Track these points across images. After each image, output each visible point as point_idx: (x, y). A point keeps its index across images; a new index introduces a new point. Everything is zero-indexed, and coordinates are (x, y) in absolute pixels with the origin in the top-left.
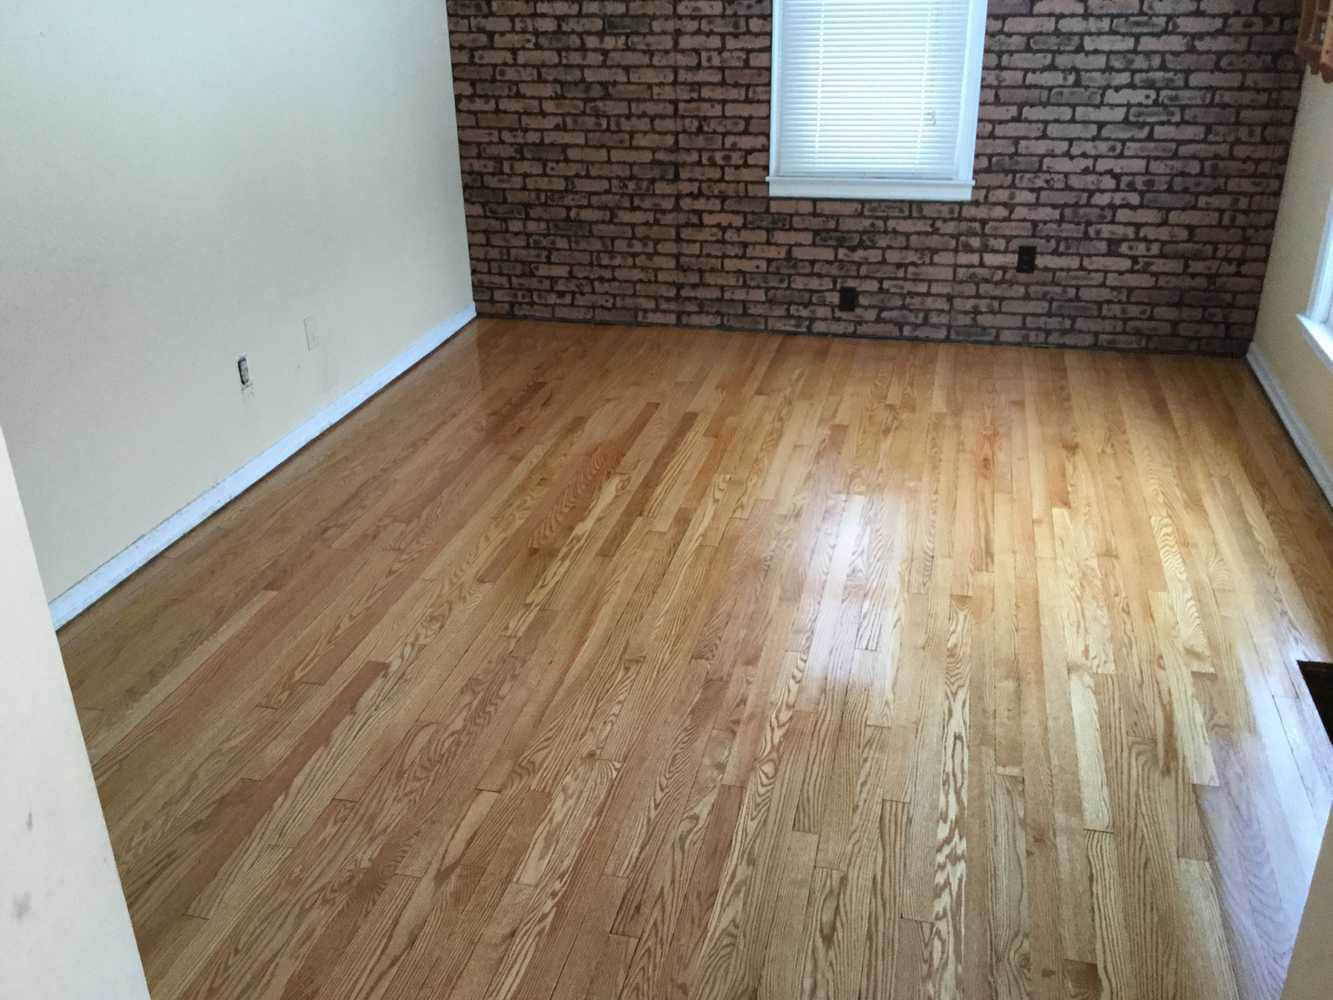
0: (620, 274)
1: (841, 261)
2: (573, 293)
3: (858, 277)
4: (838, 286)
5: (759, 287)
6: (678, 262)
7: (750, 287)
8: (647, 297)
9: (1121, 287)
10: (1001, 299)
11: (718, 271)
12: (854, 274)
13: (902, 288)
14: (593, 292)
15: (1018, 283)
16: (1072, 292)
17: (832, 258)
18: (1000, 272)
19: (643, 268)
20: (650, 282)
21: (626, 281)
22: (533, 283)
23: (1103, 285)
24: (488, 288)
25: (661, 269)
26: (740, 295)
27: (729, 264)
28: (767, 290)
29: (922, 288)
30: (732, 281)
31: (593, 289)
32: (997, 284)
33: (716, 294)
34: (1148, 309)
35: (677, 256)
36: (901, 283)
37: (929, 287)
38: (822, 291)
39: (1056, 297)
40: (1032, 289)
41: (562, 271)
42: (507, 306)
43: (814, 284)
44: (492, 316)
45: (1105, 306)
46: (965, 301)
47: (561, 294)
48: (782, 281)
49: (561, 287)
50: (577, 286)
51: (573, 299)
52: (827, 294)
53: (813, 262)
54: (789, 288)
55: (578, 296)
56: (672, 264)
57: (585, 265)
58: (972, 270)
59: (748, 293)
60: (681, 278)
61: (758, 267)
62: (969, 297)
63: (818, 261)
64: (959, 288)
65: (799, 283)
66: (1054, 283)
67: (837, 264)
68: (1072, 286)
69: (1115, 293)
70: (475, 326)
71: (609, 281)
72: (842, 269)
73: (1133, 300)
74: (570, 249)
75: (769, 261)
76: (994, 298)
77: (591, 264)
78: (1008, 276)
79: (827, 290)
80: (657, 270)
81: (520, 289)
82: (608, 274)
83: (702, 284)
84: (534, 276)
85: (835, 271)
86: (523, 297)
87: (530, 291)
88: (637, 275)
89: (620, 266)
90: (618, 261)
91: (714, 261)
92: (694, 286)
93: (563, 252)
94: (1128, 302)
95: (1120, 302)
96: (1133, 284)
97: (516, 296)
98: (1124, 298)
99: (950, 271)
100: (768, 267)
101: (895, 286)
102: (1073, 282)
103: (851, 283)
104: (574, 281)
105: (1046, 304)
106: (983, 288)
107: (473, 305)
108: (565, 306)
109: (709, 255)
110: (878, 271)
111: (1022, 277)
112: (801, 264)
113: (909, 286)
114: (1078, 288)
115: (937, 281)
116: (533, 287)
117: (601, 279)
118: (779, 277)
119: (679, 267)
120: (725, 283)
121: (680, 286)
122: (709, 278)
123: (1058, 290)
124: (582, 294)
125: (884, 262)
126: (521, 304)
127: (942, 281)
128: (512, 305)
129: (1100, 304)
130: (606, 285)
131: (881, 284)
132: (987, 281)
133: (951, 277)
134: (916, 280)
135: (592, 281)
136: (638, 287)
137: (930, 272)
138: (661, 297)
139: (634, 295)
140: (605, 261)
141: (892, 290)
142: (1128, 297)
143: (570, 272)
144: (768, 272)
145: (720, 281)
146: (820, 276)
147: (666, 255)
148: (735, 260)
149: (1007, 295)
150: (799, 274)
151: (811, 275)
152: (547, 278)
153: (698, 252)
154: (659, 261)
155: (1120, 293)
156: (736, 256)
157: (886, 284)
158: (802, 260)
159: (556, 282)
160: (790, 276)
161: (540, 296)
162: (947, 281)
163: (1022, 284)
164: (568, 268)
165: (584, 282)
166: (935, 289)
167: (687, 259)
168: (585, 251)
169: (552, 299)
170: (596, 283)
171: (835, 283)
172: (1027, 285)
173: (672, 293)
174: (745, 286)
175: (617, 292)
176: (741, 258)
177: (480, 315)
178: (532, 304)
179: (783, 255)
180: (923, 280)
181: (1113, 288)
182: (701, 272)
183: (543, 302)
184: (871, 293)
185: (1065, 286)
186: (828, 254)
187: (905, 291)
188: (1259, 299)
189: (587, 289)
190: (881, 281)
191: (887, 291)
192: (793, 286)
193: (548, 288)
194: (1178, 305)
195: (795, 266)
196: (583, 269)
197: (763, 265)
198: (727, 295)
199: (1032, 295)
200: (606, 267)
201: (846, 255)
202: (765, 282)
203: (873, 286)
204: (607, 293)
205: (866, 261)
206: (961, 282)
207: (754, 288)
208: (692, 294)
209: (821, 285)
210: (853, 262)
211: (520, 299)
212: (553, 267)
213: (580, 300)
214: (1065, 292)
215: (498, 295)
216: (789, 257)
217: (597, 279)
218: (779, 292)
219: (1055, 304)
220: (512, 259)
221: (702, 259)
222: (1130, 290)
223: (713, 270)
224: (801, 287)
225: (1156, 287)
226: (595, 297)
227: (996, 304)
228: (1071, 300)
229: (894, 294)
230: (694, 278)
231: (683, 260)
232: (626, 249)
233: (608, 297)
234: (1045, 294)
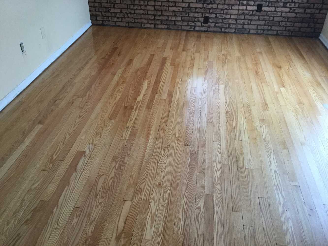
0: (137, 12)
1: (205, 8)
2: (122, 18)
3: (210, 13)
4: (203, 16)
5: (179, 16)
6: (154, 8)
7: (176, 16)
8: (145, 19)
9: (286, 17)
10: (251, 20)
11: (167, 11)
12: (209, 12)
13: (223, 16)
14: (128, 17)
15: (256, 15)
16: (272, 18)
17: (202, 7)
18: (251, 12)
19: (143, 10)
20: (146, 14)
21: (138, 14)
22: (109, 14)
23: (281, 16)
24: (95, 16)
25: (149, 10)
26: (174, 18)
27: (171, 9)
28: (182, 17)
29: (228, 16)
30: (171, 14)
31: (128, 16)
32: (251, 15)
33: (166, 18)
34: (293, 23)
35: (154, 6)
36: (222, 15)
37: (230, 17)
38: (199, 17)
39: (267, 20)
40: (261, 17)
41: (118, 11)
42: (101, 22)
43: (196, 15)
44: (97, 25)
45: (281, 23)
46: (241, 21)
47: (118, 18)
48: (186, 14)
49: (118, 16)
50: (123, 15)
51: (122, 19)
52: (200, 18)
53: (196, 8)
54: (188, 16)
55: (123, 18)
56: (153, 9)
57: (125, 9)
58: (243, 11)
59: (176, 18)
60: (155, 13)
61: (179, 10)
62: (242, 20)
63: (198, 8)
64: (239, 17)
65: (191, 15)
66: (267, 15)
67: (203, 9)
68: (272, 16)
69: (284, 19)
70: (91, 28)
71: (133, 14)
72: (204, 10)
73: (289, 21)
74: (121, 3)
75: (183, 8)
76: (249, 20)
77: (127, 8)
78: (254, 13)
79: (200, 17)
80: (148, 10)
81: (105, 16)
82: (133, 12)
83: (162, 15)
84: (110, 12)
85: (203, 11)
86: (106, 19)
87: (108, 17)
88: (142, 12)
89: (136, 9)
90: (136, 7)
91: (165, 8)
92: (160, 16)
93: (118, 5)
94: (287, 21)
95: (285, 21)
96: (289, 16)
97: (104, 18)
98: (286, 20)
99: (237, 12)
100: (182, 10)
101: (220, 16)
102: (272, 15)
103: (207, 15)
104: (122, 14)
105: (264, 22)
106: (246, 16)
107: (90, 21)
108: (119, 22)
109: (164, 6)
110: (215, 11)
111: (258, 13)
112: (192, 9)
113: (224, 16)
114: (274, 17)
115: (233, 14)
116: (109, 16)
117: (131, 13)
118: (185, 13)
119: (155, 9)
120: (169, 15)
121: (155, 16)
122: (164, 13)
123: (268, 17)
124: (125, 18)
125: (217, 8)
126: (105, 21)
127: (234, 14)
128: (103, 21)
129: (279, 22)
130: (132, 15)
131: (216, 15)
132: (248, 15)
133: (237, 13)
134: (227, 14)
135: (128, 14)
136: (142, 16)
137: (231, 12)
138: (150, 19)
139: (141, 18)
140: (132, 7)
141: (220, 17)
142: (288, 20)
143: (121, 11)
144: (182, 11)
145: (167, 14)
146: (198, 12)
147: (151, 6)
148: (172, 7)
149: (253, 19)
150: (192, 12)
151: (195, 12)
152: (113, 13)
153: (161, 5)
154: (148, 7)
155: (285, 19)
156: (173, 6)
157: (218, 15)
158: (193, 8)
159: (117, 15)
160: (189, 12)
161: (111, 18)
162: (236, 14)
163: (257, 16)
164: (120, 10)
165: (125, 14)
166: (232, 17)
167: (157, 7)
168: (126, 4)
169: (115, 19)
170: (129, 15)
171: (202, 15)
172: (259, 16)
173: (153, 18)
174: (175, 16)
175: (135, 17)
176: (174, 7)
177: (93, 24)
178: (109, 21)
179: (187, 6)
180: (229, 14)
181: (284, 17)
182: (162, 11)
183: (112, 20)
184: (213, 18)
185: (270, 16)
186: (200, 6)
187: (223, 17)
188: (324, 20)
189: (126, 16)
190: (216, 14)
191: (218, 18)
192: (190, 16)
193: (114, 16)
194: (302, 22)
195: (190, 10)
196: (124, 9)
197: (181, 9)
198: (170, 19)
199: (260, 19)
200: (132, 9)
201: (206, 6)
202: (181, 14)
203: (213, 16)
204: (132, 18)
205: (212, 8)
206: (240, 15)
207: (178, 16)
208: (159, 18)
209: (198, 16)
210: (208, 8)
211: (105, 20)
212: (115, 9)
213: (124, 20)
214: (270, 18)
215: (98, 18)
216: (189, 6)
217: (129, 13)
218: (185, 18)
219: (267, 22)
220: (102, 6)
221: (162, 7)
222: (288, 18)
223: (165, 10)
224: (192, 16)
225: (296, 17)
226: (129, 19)
227: (249, 22)
228: (271, 21)
229: (220, 18)
230: (159, 13)
231: (156, 7)
232: (138, 3)
233: (133, 19)
234: (264, 19)
